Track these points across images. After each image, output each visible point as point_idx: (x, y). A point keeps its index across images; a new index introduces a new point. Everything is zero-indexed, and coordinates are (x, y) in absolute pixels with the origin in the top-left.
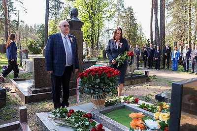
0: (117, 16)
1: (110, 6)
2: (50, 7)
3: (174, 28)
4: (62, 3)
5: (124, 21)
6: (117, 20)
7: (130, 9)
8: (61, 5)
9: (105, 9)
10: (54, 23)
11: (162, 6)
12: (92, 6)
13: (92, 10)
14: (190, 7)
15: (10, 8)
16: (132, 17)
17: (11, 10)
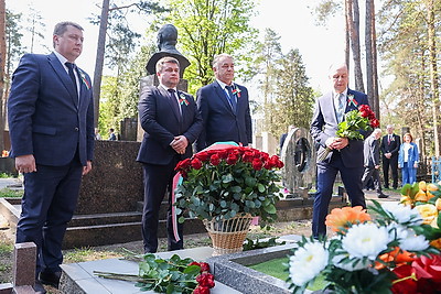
0: (265, 71)
1: (250, 46)
2: (107, 44)
3: (398, 101)
4: (137, 35)
5: (281, 81)
6: (263, 79)
7: (294, 54)
8: (135, 40)
9: (236, 52)
10: (114, 83)
11: (371, 45)
12: (205, 44)
13: (206, 53)
14: (434, 56)
15: (13, 47)
16: (300, 73)
17: (14, 51)
